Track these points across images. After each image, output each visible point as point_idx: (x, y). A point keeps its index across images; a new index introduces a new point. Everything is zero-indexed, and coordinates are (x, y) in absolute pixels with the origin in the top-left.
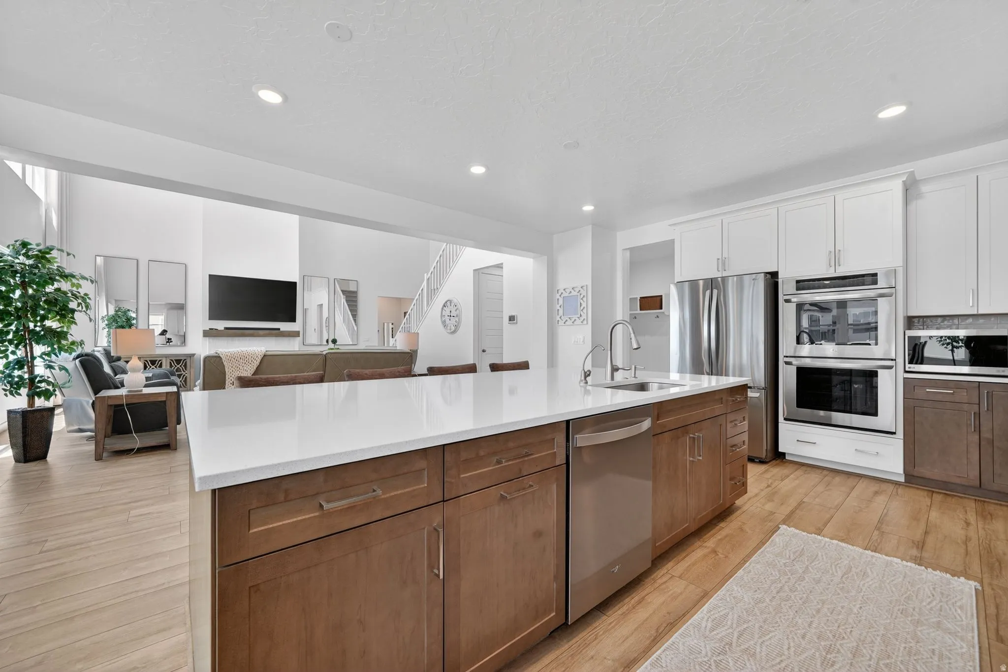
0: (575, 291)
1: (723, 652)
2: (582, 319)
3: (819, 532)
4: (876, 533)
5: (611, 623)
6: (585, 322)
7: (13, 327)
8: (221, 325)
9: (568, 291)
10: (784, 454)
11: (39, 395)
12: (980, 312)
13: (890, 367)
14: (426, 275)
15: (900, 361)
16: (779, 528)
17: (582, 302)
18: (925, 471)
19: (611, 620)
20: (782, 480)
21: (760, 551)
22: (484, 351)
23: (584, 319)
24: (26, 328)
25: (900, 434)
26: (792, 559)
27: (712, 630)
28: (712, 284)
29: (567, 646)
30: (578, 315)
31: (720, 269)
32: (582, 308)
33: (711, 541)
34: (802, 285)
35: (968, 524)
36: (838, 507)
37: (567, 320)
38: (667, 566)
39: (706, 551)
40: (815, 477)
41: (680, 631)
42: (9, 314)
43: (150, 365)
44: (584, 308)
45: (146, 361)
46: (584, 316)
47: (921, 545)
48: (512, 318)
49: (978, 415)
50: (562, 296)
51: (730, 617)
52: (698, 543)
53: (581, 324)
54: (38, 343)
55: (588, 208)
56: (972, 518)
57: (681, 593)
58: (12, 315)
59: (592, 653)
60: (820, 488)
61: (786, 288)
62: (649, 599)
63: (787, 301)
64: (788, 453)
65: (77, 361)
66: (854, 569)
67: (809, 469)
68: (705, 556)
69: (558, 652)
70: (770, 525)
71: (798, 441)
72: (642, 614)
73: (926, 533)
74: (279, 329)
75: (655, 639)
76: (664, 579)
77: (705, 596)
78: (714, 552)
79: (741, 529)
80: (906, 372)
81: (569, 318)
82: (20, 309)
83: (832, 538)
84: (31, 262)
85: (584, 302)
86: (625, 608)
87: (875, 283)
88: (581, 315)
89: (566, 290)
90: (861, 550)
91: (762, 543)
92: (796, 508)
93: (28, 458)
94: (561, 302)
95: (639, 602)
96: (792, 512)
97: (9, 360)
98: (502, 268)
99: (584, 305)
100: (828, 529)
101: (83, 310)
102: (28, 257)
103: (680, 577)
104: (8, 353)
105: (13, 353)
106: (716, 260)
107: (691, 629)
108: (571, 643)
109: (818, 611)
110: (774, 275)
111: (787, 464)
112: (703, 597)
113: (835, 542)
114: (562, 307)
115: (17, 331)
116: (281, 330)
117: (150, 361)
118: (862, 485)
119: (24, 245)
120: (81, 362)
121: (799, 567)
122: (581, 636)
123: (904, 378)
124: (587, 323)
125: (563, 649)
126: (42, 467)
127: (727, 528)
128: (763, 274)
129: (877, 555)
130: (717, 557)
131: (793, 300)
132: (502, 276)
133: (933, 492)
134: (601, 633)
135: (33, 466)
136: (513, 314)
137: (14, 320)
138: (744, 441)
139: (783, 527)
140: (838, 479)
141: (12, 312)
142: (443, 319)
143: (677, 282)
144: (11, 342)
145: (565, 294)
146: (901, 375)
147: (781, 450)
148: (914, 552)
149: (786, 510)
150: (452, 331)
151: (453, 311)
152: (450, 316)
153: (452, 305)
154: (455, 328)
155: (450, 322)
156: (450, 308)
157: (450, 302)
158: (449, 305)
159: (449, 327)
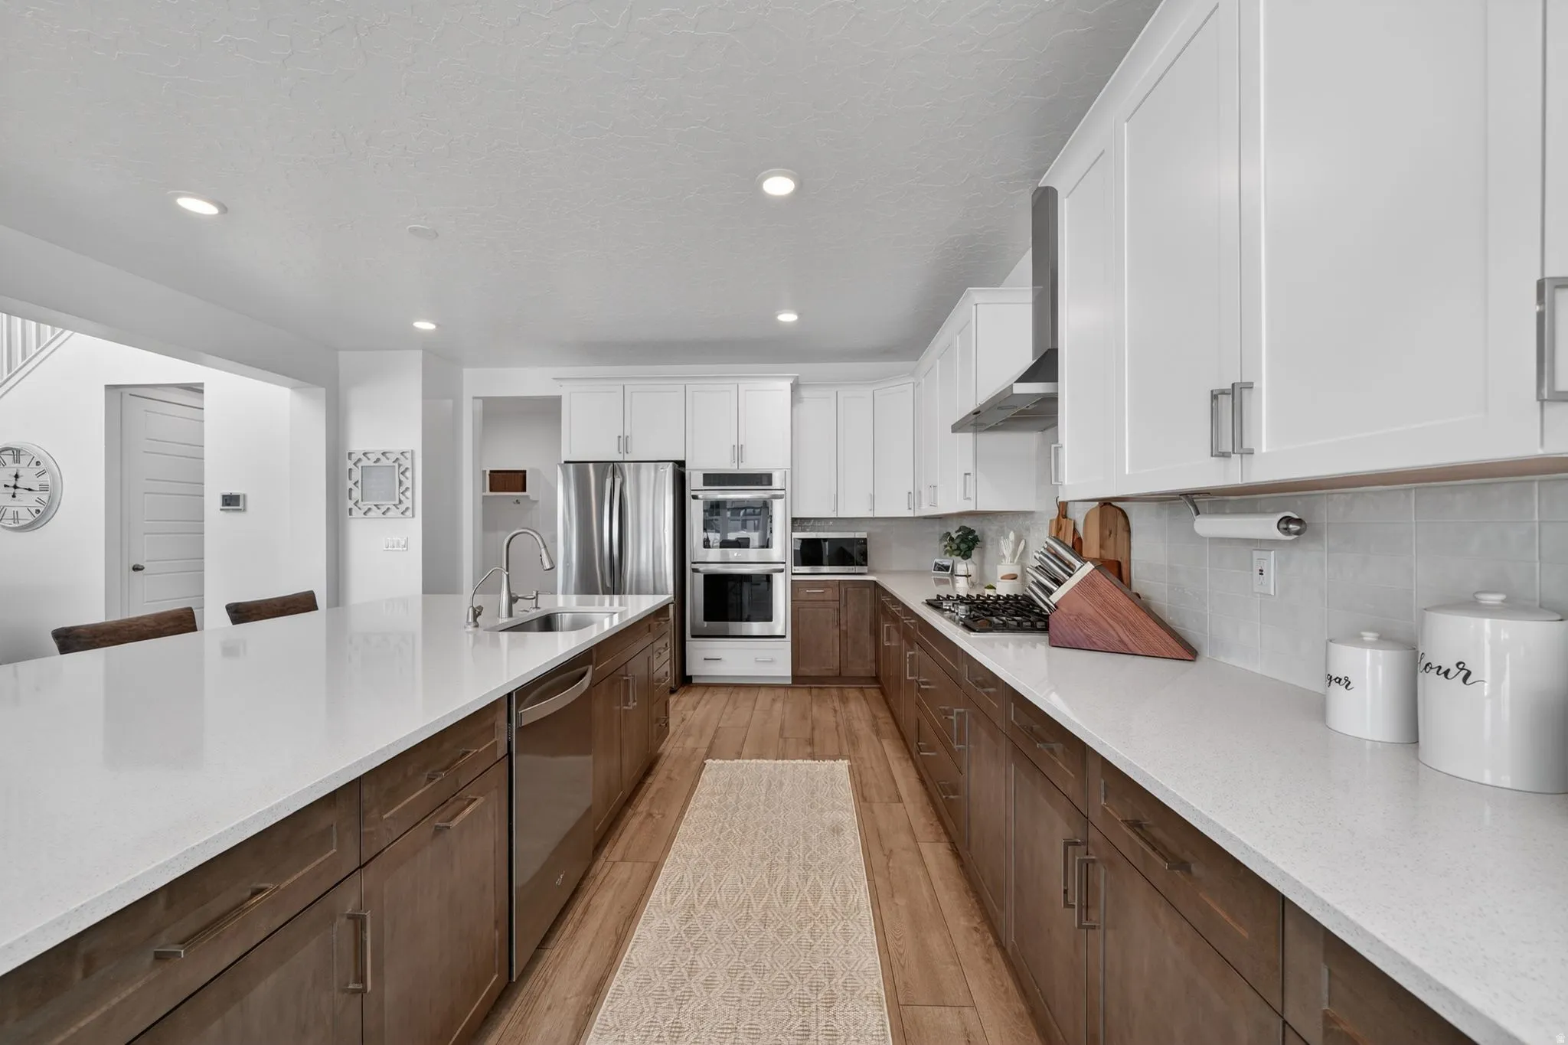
0: (388, 459)
1: (689, 917)
2: (402, 507)
3: (739, 756)
4: (781, 740)
5: (558, 956)
6: (409, 513)
9: (373, 457)
10: (691, 677)
12: (839, 516)
13: (781, 571)
15: (789, 563)
16: (705, 764)
17: (402, 478)
18: (805, 670)
19: (556, 951)
20: (695, 708)
21: (694, 795)
22: (136, 568)
23: (407, 508)
25: (789, 637)
26: (724, 792)
27: (672, 902)
28: (610, 468)
29: (508, 1017)
30: (395, 500)
31: (622, 450)
32: (403, 489)
33: (642, 806)
34: (711, 479)
35: (835, 711)
36: (748, 726)
37: (369, 509)
38: (603, 854)
39: (640, 818)
40: (721, 697)
41: (642, 920)
44: (407, 489)
46: (407, 503)
47: (811, 742)
48: (231, 501)
49: (839, 610)
50: (360, 465)
51: (685, 879)
52: (630, 812)
53: (402, 516)
55: (425, 326)
56: (837, 704)
57: (629, 878)
59: (548, 1003)
60: (729, 709)
61: (695, 481)
62: (596, 901)
63: (695, 497)
64: (695, 676)
66: (773, 783)
67: (715, 689)
68: (642, 823)
69: (500, 1030)
70: (695, 764)
71: (705, 659)
72: (593, 923)
73: (813, 729)
75: (617, 943)
76: (606, 871)
77: (656, 868)
78: (650, 815)
79: (669, 778)
80: (793, 574)
81: (375, 505)
83: (751, 759)
85: (407, 478)
86: (570, 927)
87: (770, 483)
88: (400, 502)
89: (368, 455)
90: (774, 762)
91: (694, 786)
92: (714, 737)
94: (357, 475)
95: (585, 912)
96: (712, 743)
98: (202, 392)
99: (407, 483)
100: (746, 751)
103: (623, 860)
106: (617, 439)
107: (652, 910)
108: (513, 1009)
109: (756, 834)
110: (680, 464)
111: (694, 689)
112: (654, 870)
113: (753, 761)
114: (359, 484)
118: (763, 693)
121: (731, 799)
122: (525, 990)
123: (792, 581)
124: (413, 516)
125: (505, 1022)
127: (655, 782)
128: (671, 464)
129: (786, 761)
130: (654, 820)
131: (700, 496)
132: (203, 409)
133: (811, 688)
134: (550, 972)
136: (235, 492)
138: (667, 673)
139: (709, 761)
140: (742, 694)
143: (566, 462)
145: (365, 462)
146: (790, 578)
147: (688, 673)
148: (809, 750)
149: (705, 744)
150: (22, 523)
151: (28, 478)
152: (15, 487)
153: (24, 460)
154: (37, 516)
155: (14, 502)
156: (12, 467)
157: (15, 452)
158: (8, 459)
159: (9, 514)
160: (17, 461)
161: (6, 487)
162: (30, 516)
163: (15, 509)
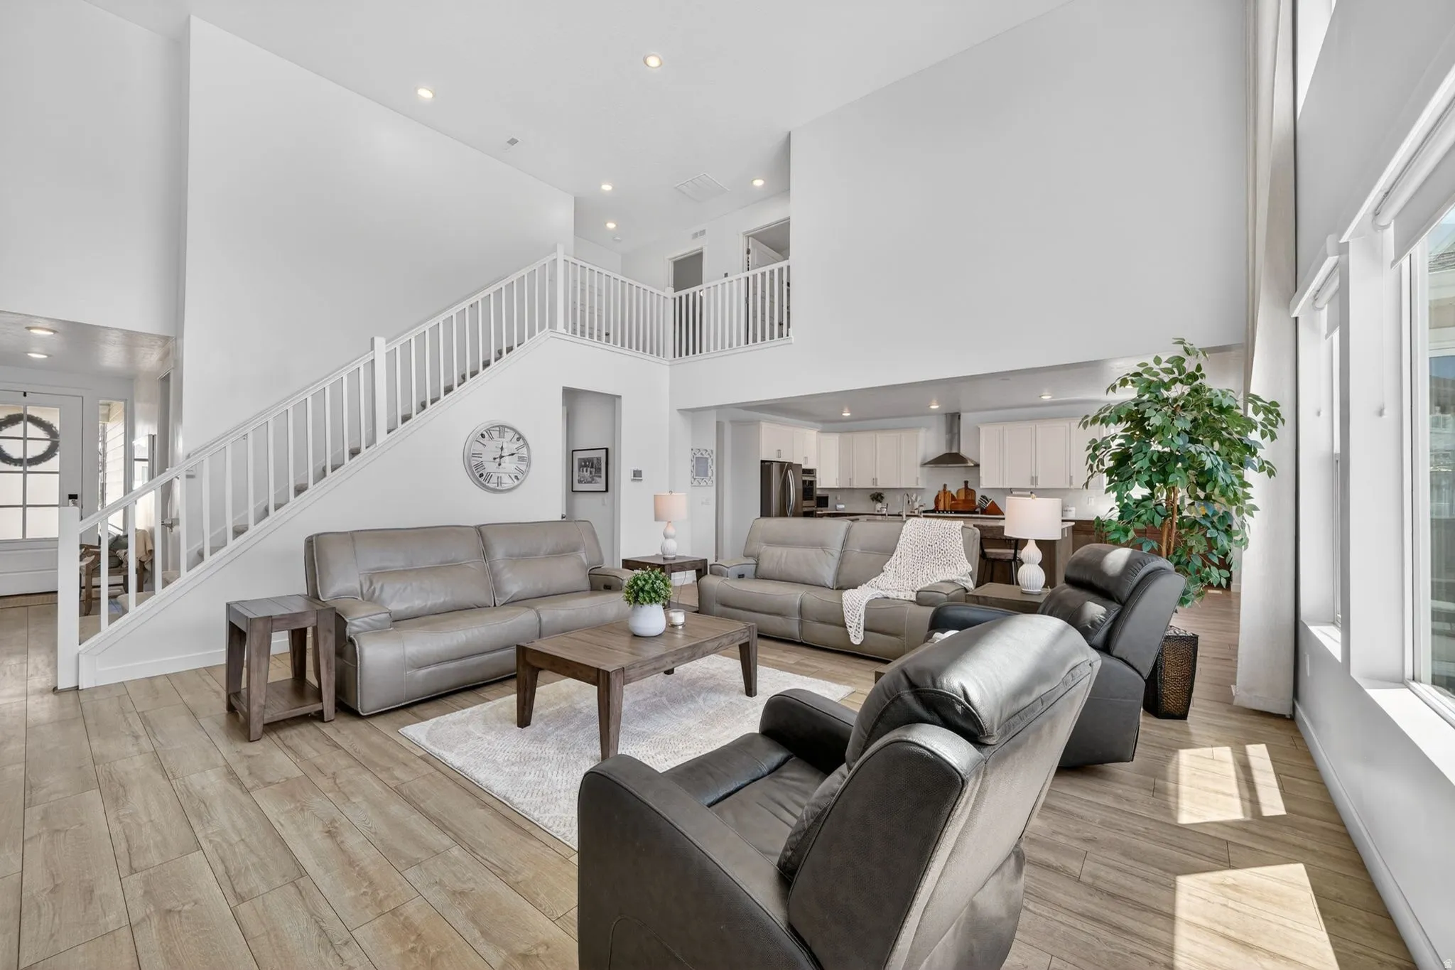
0: (706, 453)
23: (711, 481)
30: (707, 476)
44: (712, 470)
46: (712, 478)
48: (637, 474)
81: (700, 479)
85: (712, 465)
89: (699, 451)
114: (694, 467)
124: (713, 485)
142: (476, 461)
145: (697, 455)
150: (505, 487)
151: (511, 448)
152: (501, 457)
153: (508, 435)
154: (516, 481)
155: (500, 470)
156: (498, 441)
157: (502, 429)
158: (495, 434)
159: (494, 479)
160: (501, 436)
161: (495, 459)
162: (511, 481)
163: (500, 475)
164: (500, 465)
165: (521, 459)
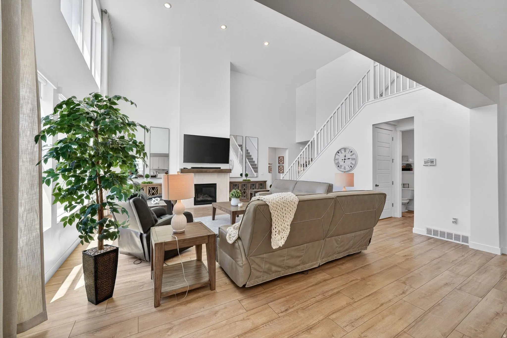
7: (88, 174)
8: (189, 166)
11: (106, 237)
14: (315, 131)
22: (377, 185)
24: (98, 175)
42: (85, 161)
43: (152, 190)
45: (150, 188)
54: (106, 188)
58: (87, 162)
65: (131, 201)
74: (220, 168)
82: (94, 156)
84: (102, 111)
93: (98, 300)
97: (84, 205)
101: (141, 157)
102: (100, 107)
104: (84, 197)
105: (87, 197)
115: (90, 178)
116: (221, 168)
117: (152, 188)
119: (97, 96)
120: (134, 202)
126: (110, 305)
135: (103, 306)
137: (89, 168)
141: (87, 159)
142: (337, 161)
144: (86, 188)
150: (346, 170)
151: (348, 156)
152: (345, 159)
153: (347, 151)
154: (351, 168)
155: (345, 164)
156: (344, 154)
157: (345, 149)
158: (343, 151)
159: (343, 167)
160: (345, 152)
161: (342, 160)
162: (349, 168)
163: (345, 166)
164: (344, 162)
165: (353, 159)
